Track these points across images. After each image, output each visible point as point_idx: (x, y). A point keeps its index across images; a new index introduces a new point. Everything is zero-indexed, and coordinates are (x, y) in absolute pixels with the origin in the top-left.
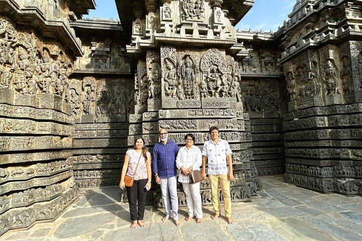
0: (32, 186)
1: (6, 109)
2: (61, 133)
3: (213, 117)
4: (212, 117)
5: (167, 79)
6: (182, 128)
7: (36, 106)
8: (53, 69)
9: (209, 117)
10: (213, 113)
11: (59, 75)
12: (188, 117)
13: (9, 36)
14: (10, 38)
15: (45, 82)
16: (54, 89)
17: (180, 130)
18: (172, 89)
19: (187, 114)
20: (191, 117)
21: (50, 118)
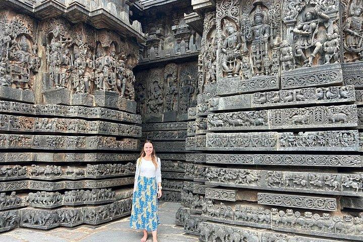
0: (82, 188)
1: (59, 109)
2: (116, 133)
3: (301, 103)
4: (298, 103)
5: (224, 50)
6: (242, 125)
7: (90, 104)
8: (106, 63)
9: (291, 103)
10: (299, 96)
11: (113, 69)
12: (253, 106)
13: (63, 37)
14: (64, 40)
15: (98, 78)
16: (107, 84)
17: (238, 128)
18: (233, 64)
19: (252, 101)
20: (258, 106)
21: (98, 117)
